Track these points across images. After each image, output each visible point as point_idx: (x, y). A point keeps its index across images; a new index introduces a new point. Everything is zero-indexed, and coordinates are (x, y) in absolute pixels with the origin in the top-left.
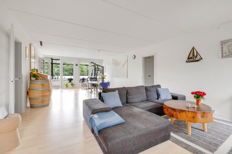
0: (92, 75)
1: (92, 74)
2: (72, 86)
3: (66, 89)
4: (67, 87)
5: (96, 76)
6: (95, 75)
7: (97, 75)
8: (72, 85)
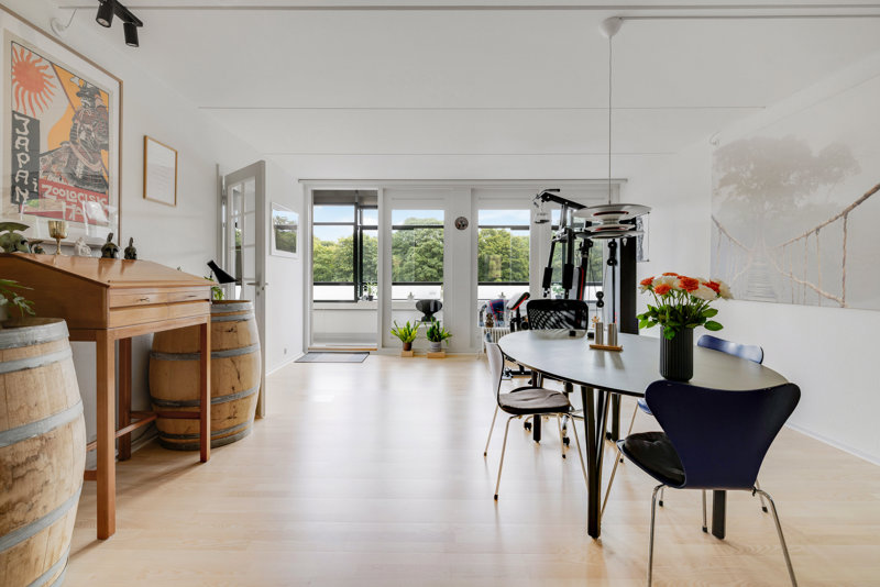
0: (547, 283)
1: (548, 272)
2: (431, 344)
3: (403, 356)
4: (408, 347)
5: (575, 287)
6: (567, 285)
7: (582, 285)
8: (435, 336)
